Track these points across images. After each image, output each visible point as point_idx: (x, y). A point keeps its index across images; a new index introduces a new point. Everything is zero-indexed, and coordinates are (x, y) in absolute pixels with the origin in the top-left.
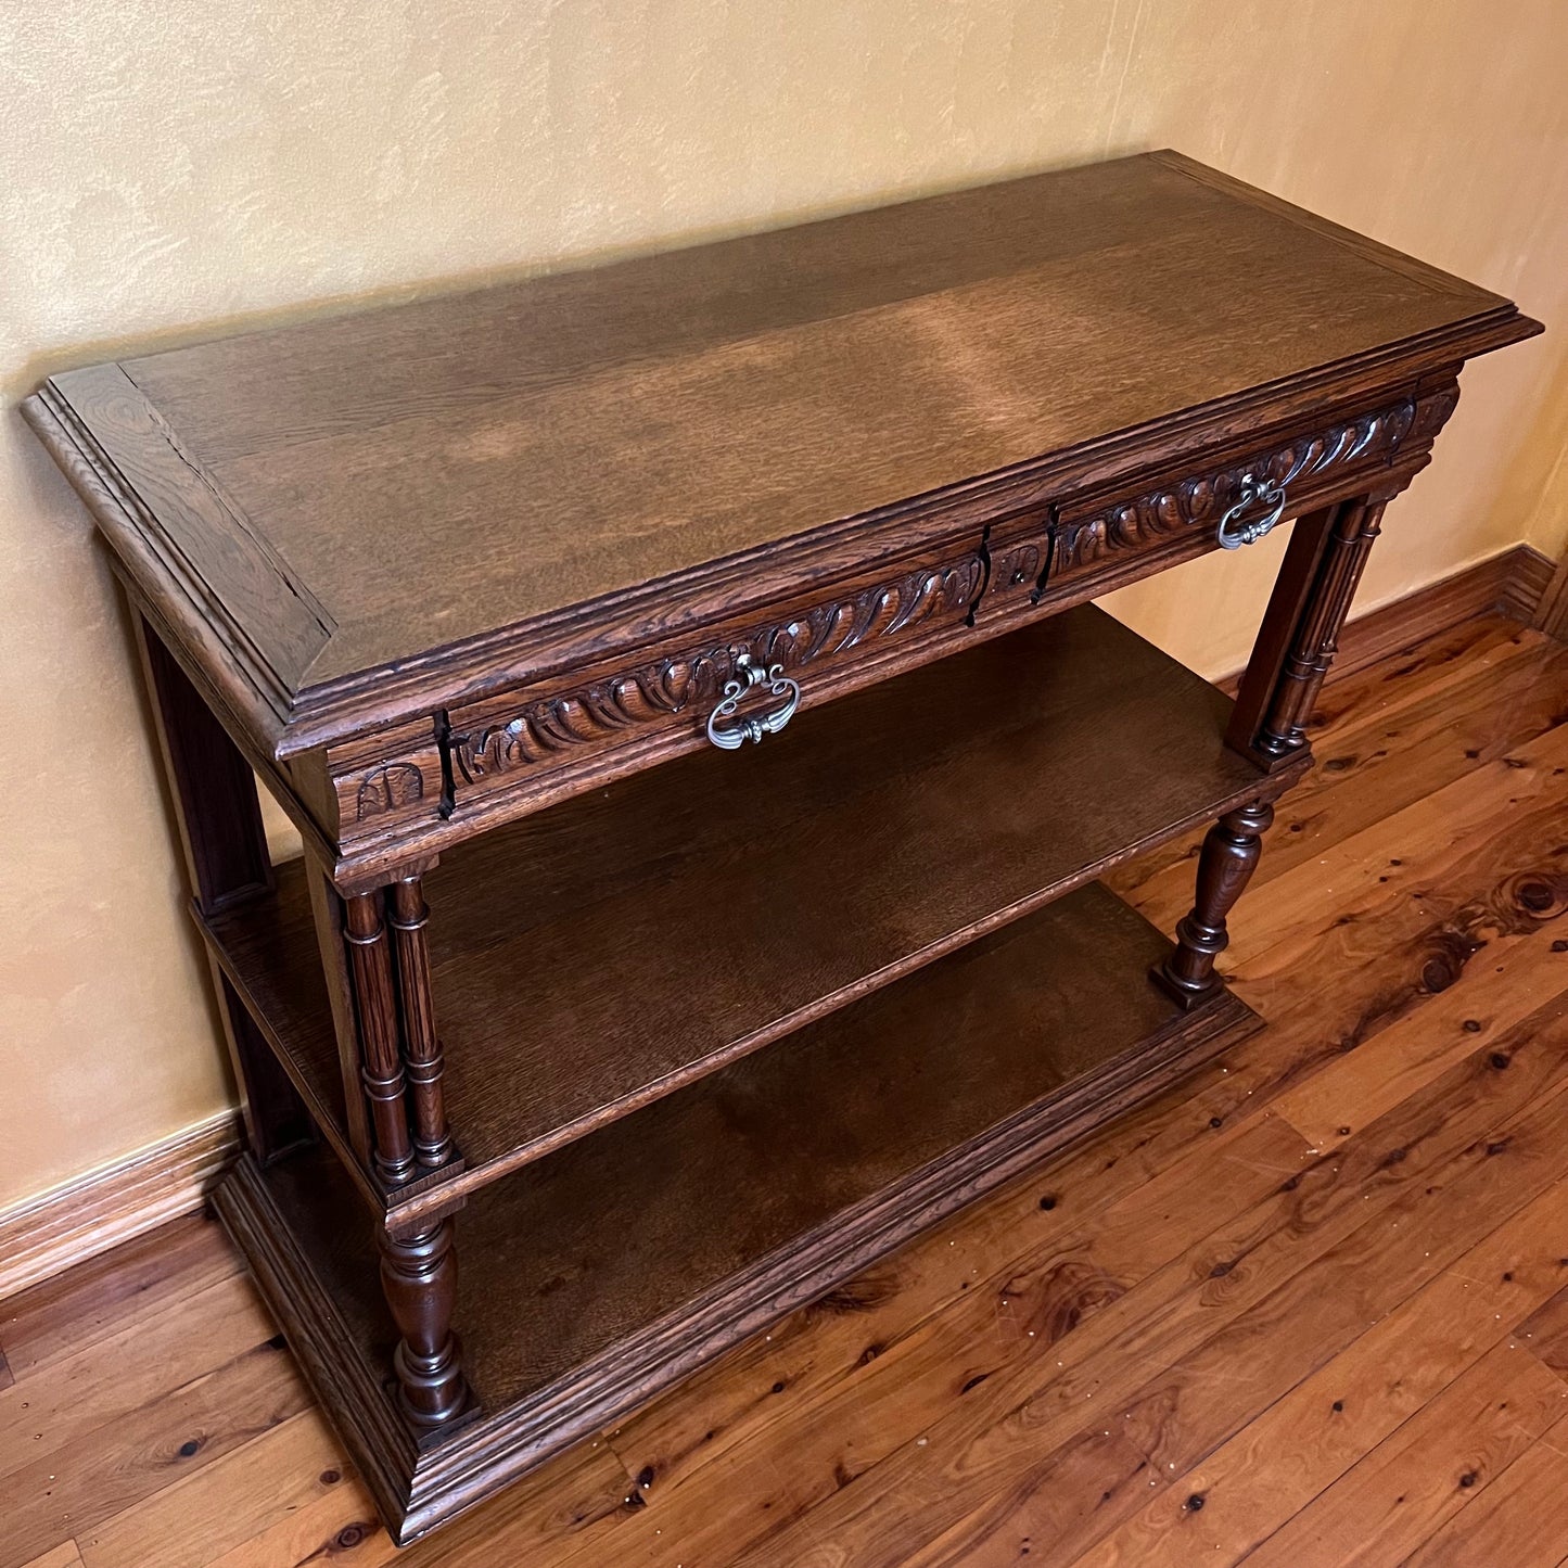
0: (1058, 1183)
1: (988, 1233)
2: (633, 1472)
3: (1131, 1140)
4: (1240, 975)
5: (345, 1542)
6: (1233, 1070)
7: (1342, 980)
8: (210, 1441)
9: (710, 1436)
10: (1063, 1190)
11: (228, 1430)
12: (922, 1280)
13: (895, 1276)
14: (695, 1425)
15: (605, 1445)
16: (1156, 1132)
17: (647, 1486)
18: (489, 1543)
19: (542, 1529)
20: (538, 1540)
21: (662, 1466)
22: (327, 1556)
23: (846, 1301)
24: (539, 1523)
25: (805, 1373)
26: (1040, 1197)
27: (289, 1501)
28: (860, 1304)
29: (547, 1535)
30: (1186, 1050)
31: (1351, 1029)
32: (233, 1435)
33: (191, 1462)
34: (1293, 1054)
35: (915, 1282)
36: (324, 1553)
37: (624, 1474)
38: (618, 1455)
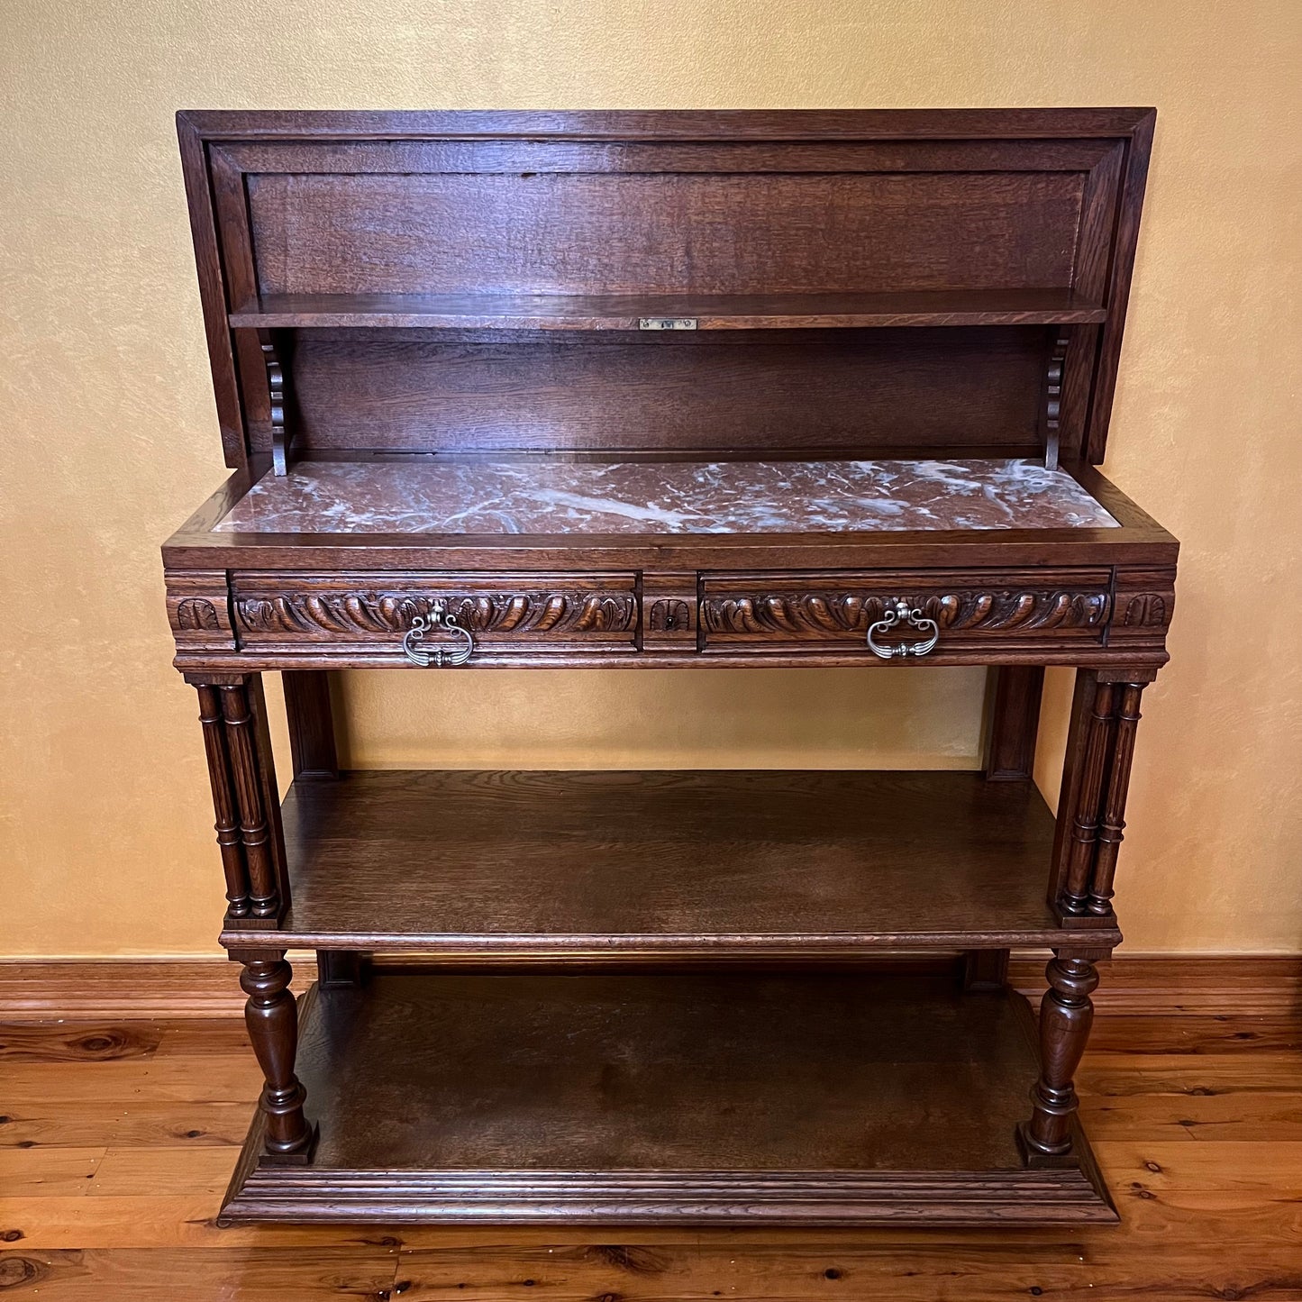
0: (853, 1265)
1: (766, 1269)
2: (397, 1280)
3: (944, 1266)
4: (1160, 1196)
5: (219, 1224)
6: (1087, 1261)
7: (1270, 1245)
8: (205, 1136)
9: (461, 1286)
10: (851, 1272)
11: (220, 1136)
12: (688, 1272)
13: (672, 1260)
14: (459, 1274)
15: (396, 1255)
16: (973, 1270)
17: (399, 1292)
18: (287, 1270)
19: (320, 1280)
20: (315, 1285)
21: (418, 1286)
22: (205, 1226)
23: (623, 1257)
24: (322, 1275)
25: (555, 1284)
26: (830, 1267)
27: (212, 1187)
28: (631, 1265)
29: (321, 1284)
30: (1014, 1201)
31: (1243, 1285)
32: (219, 1139)
33: (189, 1141)
34: (1162, 1276)
35: (682, 1271)
36: (206, 1223)
37: (393, 1277)
38: (398, 1265)
